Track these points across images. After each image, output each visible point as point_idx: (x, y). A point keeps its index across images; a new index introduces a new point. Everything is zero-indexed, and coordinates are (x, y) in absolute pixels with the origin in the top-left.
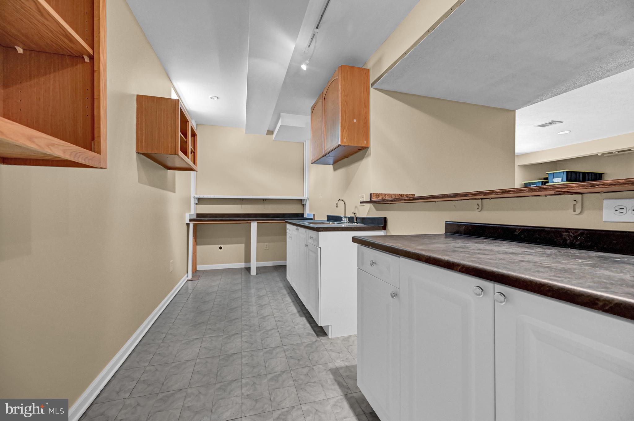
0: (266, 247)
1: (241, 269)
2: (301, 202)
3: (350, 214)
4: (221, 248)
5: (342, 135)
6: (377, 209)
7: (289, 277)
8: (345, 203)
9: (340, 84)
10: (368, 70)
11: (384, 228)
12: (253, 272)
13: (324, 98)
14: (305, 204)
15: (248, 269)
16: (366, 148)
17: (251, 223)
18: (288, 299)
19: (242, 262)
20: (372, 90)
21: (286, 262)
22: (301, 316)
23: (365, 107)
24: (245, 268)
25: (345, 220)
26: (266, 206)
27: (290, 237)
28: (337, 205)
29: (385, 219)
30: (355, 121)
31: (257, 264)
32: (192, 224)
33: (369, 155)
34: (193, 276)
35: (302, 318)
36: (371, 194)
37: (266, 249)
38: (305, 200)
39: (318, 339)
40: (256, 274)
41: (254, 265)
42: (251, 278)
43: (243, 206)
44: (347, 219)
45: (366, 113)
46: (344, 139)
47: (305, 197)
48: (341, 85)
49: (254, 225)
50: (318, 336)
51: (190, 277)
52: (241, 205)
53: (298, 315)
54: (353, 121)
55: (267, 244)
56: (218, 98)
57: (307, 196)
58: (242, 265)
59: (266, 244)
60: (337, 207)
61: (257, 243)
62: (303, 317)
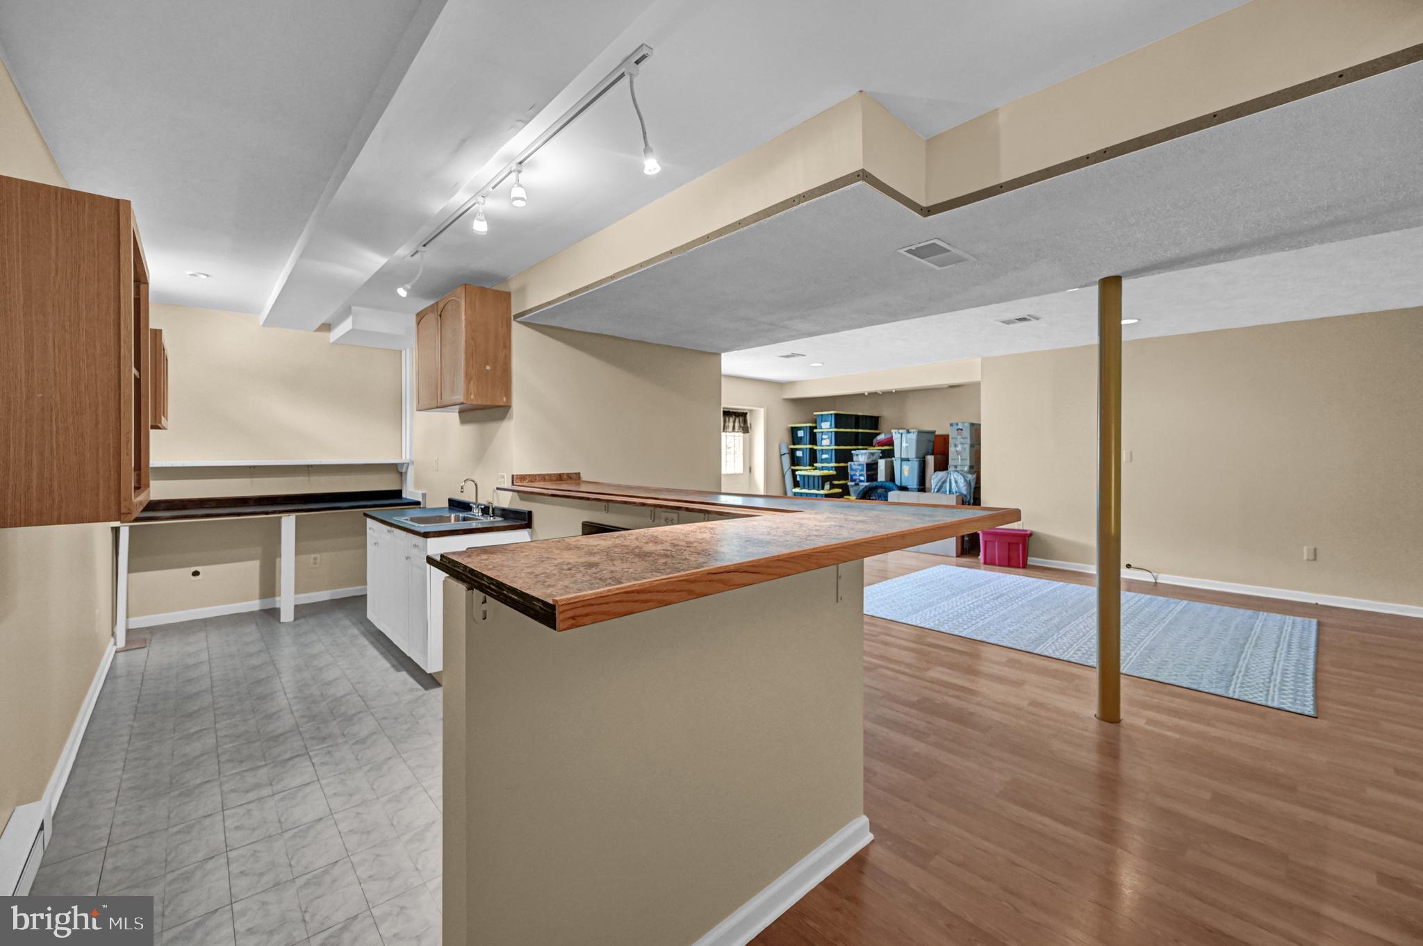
0: (315, 563)
1: (251, 615)
2: (397, 470)
3: (483, 501)
4: (196, 573)
5: (468, 390)
6: (522, 499)
7: (370, 615)
8: (476, 485)
9: (463, 313)
10: (509, 294)
11: (528, 525)
12: (287, 615)
13: (440, 316)
14: (406, 473)
15: (273, 613)
16: (507, 407)
17: (281, 517)
18: (372, 652)
19: (255, 600)
20: (515, 325)
21: (366, 589)
22: (398, 670)
23: (505, 347)
24: (261, 610)
25: (476, 512)
26: (313, 478)
27: (375, 544)
28: (462, 488)
29: (530, 513)
30: (488, 368)
31: (296, 599)
32: (127, 528)
33: (511, 418)
34: (127, 642)
35: (399, 673)
36: (513, 476)
37: (314, 566)
38: (405, 465)
39: (427, 692)
40: (295, 619)
41: (287, 602)
42: (283, 629)
43: (255, 480)
44: (480, 511)
45: (506, 356)
46: (471, 394)
47: (405, 458)
48: (465, 314)
49: (288, 523)
50: (426, 688)
51: (121, 643)
52: (251, 477)
53: (392, 670)
54: (485, 368)
55: (318, 556)
56: (207, 276)
57: (408, 457)
58: (255, 605)
59: (313, 556)
60: (462, 492)
61: (296, 555)
62: (402, 671)
